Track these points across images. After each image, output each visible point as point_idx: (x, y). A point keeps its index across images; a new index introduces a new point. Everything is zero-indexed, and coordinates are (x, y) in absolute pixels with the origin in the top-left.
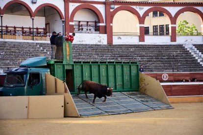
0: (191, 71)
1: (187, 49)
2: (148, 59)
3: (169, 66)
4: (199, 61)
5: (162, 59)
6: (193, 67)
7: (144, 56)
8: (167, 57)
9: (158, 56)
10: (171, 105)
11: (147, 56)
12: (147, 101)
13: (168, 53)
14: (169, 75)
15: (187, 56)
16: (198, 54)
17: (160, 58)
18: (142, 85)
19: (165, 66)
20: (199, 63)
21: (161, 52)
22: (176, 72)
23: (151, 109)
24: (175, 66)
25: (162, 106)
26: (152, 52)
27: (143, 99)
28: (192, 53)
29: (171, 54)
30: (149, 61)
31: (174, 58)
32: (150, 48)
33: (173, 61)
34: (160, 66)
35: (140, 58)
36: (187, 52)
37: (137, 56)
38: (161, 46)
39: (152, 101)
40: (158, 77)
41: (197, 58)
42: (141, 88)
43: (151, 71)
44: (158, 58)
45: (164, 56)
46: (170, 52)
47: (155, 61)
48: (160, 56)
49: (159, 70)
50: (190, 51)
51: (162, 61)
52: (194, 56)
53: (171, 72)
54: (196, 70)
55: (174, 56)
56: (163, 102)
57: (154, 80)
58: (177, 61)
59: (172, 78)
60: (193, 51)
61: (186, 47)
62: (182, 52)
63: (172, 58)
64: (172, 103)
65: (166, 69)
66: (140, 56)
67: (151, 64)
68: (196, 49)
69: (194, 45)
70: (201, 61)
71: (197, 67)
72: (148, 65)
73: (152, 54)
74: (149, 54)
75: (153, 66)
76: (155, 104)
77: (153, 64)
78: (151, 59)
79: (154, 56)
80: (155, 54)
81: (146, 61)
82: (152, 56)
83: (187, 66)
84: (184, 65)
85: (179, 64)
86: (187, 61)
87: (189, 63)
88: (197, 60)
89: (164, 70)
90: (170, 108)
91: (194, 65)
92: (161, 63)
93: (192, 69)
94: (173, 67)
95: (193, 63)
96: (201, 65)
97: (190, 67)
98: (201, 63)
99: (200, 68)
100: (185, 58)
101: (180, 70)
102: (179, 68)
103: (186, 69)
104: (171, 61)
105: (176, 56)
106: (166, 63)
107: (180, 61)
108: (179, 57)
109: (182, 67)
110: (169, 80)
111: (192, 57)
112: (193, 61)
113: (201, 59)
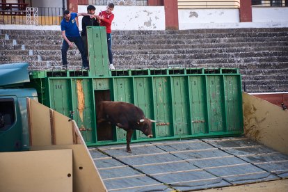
2: (260, 61)
7: (251, 55)
9: (283, 54)
11: (259, 55)
12: (262, 159)
18: (250, 122)
23: (271, 177)
26: (271, 45)
27: (253, 155)
30: (264, 66)
32: (265, 35)
35: (243, 59)
37: (237, 55)
39: (272, 158)
42: (247, 128)
43: (270, 89)
44: (285, 60)
49: (286, 85)
57: (278, 108)
66: (242, 56)
67: (269, 72)
72: (261, 74)
73: (269, 49)
74: (264, 49)
75: (274, 77)
76: (281, 166)
77: (273, 72)
78: (269, 60)
79: (275, 54)
80: (277, 49)
81: (256, 65)
82: (271, 55)
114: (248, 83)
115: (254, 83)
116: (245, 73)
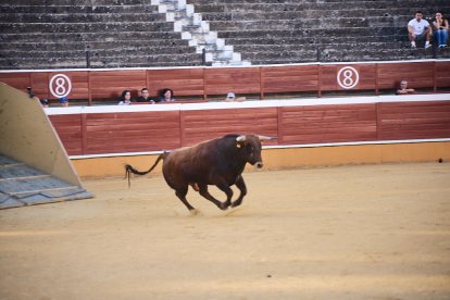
0: (151, 62)
3: (76, 47)
4: (178, 27)
5: (49, 19)
6: (157, 51)
8: (66, 14)
9: (32, 10)
10: (85, 185)
14: (76, 79)
15: (136, 9)
16: (175, 3)
17: (39, 15)
19: (58, 46)
20: (179, 35)
22: (98, 68)
23: (11, 202)
24: (96, 46)
25: (50, 191)
29: (81, 2)
30: (2, 29)
31: (91, 19)
33: (87, 29)
34: (40, 46)
40: (35, 88)
41: (170, 17)
43: (10, 65)
44: (35, 19)
45: (55, 11)
47: (23, 30)
48: (39, 10)
49: (37, 59)
51: (48, 29)
52: (162, 9)
53: (80, 67)
54: (167, 62)
55: (89, 9)
56: (52, 177)
57: (22, 96)
58: (103, 27)
59: (84, 90)
63: (83, 19)
64: (87, 178)
65: (64, 57)
67: (10, 39)
70: (185, 29)
71: (170, 51)
73: (9, 2)
75: (17, 46)
76: (25, 185)
77: (16, 38)
78: (10, 20)
79: (19, 10)
80: (22, 1)
82: (13, 11)
83: (137, 45)
84: (127, 44)
85: (110, 40)
86: (136, 27)
87: (144, 36)
88: (172, 23)
89: (54, 61)
90: (78, 196)
91: (161, 44)
92: (45, 37)
93: (155, 56)
94: (86, 50)
95: (158, 36)
96: (186, 42)
97: (148, 49)
98: (186, 36)
99: (181, 52)
100: (131, 18)
101: (111, 60)
102: (111, 54)
103: (132, 56)
104: (79, 26)
105: (98, 10)
106: (61, 37)
107: (111, 27)
108: (109, 15)
109: (119, 49)
110: (75, 96)
111: (155, 12)
112: (158, 27)
113: (185, 23)
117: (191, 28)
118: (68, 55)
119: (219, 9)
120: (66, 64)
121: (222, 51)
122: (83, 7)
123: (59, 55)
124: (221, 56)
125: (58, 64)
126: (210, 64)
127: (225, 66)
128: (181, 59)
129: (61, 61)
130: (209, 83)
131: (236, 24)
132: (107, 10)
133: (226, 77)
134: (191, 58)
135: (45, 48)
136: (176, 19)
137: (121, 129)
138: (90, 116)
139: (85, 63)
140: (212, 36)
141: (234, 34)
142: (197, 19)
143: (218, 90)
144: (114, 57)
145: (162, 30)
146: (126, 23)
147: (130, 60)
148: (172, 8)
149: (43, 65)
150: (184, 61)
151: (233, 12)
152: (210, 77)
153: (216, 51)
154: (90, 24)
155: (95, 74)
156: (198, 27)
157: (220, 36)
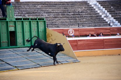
0: (95, 26)
1: (91, 5)
2: (54, 15)
3: (75, 22)
4: (103, 16)
5: (68, 15)
6: (97, 23)
7: (50, 13)
8: (73, 13)
9: (64, 12)
10: (78, 59)
11: (54, 13)
13: (73, 9)
14: (75, 30)
15: (91, 12)
16: (102, 10)
17: (66, 14)
18: (49, 40)
19: (70, 22)
20: (103, 18)
21: (67, 8)
24: (81, 21)
25: (68, 60)
26: (58, 8)
28: (97, 10)
29: (77, 10)
30: (56, 17)
31: (79, 14)
32: (56, 4)
33: (78, 17)
34: (66, 22)
35: (47, 14)
36: (91, 9)
37: (44, 13)
38: (66, 2)
40: (64, 33)
41: (101, 14)
43: (58, 27)
44: (65, 15)
45: (70, 13)
46: (75, 8)
47: (61, 18)
48: (65, 12)
49: (65, 25)
50: (95, 8)
51: (68, 17)
52: (99, 12)
54: (100, 26)
55: (79, 12)
56: (69, 56)
57: (61, 35)
58: (82, 17)
59: (77, 33)
60: (97, 7)
61: (90, 4)
62: (87, 8)
63: (77, 14)
64: (78, 57)
66: (46, 13)
67: (58, 20)
68: (100, 5)
69: (98, 2)
70: (105, 17)
71: (101, 23)
72: (54, 21)
73: (58, 10)
74: (56, 10)
75: (60, 22)
76: (62, 58)
77: (59, 20)
78: (58, 15)
79: (60, 12)
80: (61, 10)
81: (52, 17)
82: (59, 13)
83: (92, 21)
84: (89, 21)
85: (84, 20)
86: (91, 17)
87: (94, 19)
88: (101, 15)
89: (69, 26)
90: (76, 61)
91: (98, 21)
92: (67, 19)
93: (96, 24)
94: (78, 23)
95: (97, 19)
96: (105, 20)
97: (95, 22)
98: (105, 19)
99: (103, 23)
100: (90, 14)
101: (85, 25)
102: (84, 24)
103: (90, 24)
104: (76, 17)
105: (81, 12)
106: (71, 19)
107: (85, 16)
108: (84, 13)
109: (87, 22)
110: (75, 35)
111: (97, 12)
112: (97, 16)
113: (105, 15)
114: (49, 24)
115: (51, 24)
116: (48, 20)
117: (106, 17)
118: (73, 24)
119: (114, 11)
120: (73, 26)
121: (115, 23)
122: (77, 11)
123: (71, 24)
124: (115, 24)
125: (70, 27)
126: (112, 26)
127: (116, 27)
128: (104, 25)
129: (71, 26)
130: (111, 31)
131: (119, 15)
132: (83, 12)
133: (116, 30)
134: (106, 25)
135: (67, 22)
136: (102, 14)
137: (87, 44)
138: (79, 40)
139: (78, 26)
140: (112, 19)
141: (118, 18)
142: (108, 14)
143: (114, 33)
144: (86, 24)
145: (98, 17)
146: (89, 15)
147: (90, 25)
148: (101, 11)
149: (67, 27)
150: (105, 25)
151: (118, 12)
152: (111, 30)
153: (113, 23)
154: (79, 16)
155: (80, 29)
156: (108, 16)
157: (114, 18)
